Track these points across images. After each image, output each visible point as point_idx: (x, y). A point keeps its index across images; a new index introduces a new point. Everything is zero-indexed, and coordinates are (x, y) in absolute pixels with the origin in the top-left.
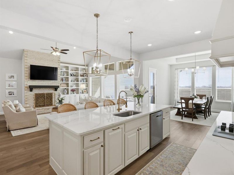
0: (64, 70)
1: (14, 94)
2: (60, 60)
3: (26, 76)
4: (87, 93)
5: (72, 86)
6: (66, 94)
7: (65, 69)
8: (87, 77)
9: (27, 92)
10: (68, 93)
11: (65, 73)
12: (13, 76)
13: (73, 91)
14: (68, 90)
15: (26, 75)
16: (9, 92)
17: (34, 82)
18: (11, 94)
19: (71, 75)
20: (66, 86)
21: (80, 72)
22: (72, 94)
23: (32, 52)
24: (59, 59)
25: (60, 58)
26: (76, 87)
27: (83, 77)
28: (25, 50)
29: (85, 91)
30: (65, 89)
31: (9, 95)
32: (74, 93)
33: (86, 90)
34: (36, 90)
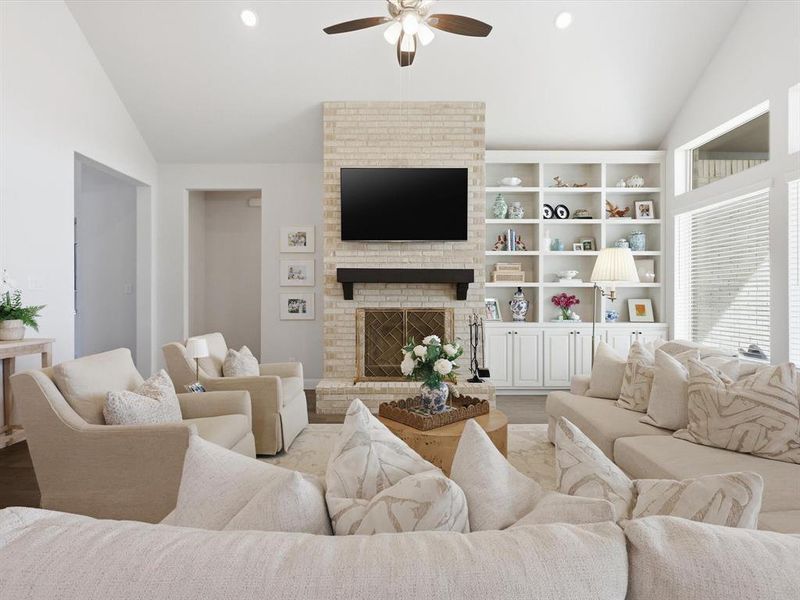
0: (514, 184)
1: (304, 312)
2: (481, 131)
3: (330, 227)
4: (656, 320)
5: (556, 278)
6: (521, 317)
7: (515, 181)
8: (657, 216)
9: (332, 299)
10: (532, 316)
11: (518, 204)
12: (304, 236)
13: (564, 302)
14: (532, 295)
15: (330, 221)
16: (290, 301)
17: (361, 253)
18: (297, 311)
19: (555, 213)
20: (523, 273)
21: (608, 192)
22: (557, 324)
23: (352, 112)
24: (477, 125)
25: (483, 118)
26: (579, 283)
27: (627, 220)
28: (327, 106)
29: (641, 310)
30: (520, 289)
31: (292, 312)
32: (567, 318)
33: (647, 304)
34: (368, 292)
